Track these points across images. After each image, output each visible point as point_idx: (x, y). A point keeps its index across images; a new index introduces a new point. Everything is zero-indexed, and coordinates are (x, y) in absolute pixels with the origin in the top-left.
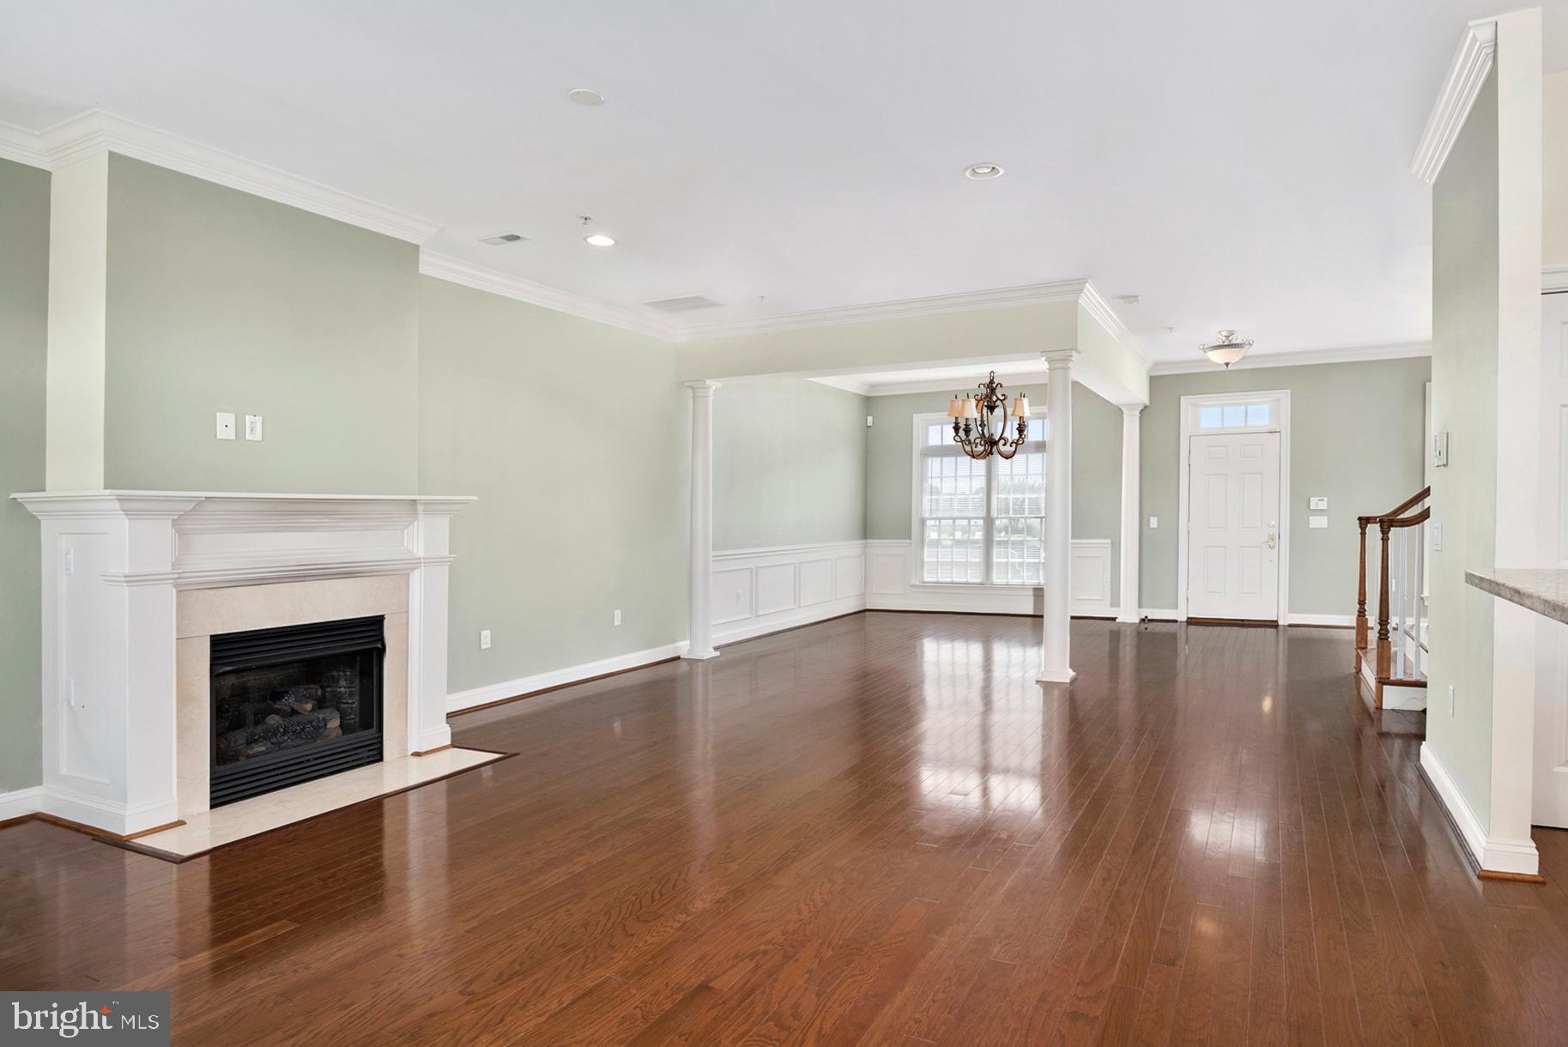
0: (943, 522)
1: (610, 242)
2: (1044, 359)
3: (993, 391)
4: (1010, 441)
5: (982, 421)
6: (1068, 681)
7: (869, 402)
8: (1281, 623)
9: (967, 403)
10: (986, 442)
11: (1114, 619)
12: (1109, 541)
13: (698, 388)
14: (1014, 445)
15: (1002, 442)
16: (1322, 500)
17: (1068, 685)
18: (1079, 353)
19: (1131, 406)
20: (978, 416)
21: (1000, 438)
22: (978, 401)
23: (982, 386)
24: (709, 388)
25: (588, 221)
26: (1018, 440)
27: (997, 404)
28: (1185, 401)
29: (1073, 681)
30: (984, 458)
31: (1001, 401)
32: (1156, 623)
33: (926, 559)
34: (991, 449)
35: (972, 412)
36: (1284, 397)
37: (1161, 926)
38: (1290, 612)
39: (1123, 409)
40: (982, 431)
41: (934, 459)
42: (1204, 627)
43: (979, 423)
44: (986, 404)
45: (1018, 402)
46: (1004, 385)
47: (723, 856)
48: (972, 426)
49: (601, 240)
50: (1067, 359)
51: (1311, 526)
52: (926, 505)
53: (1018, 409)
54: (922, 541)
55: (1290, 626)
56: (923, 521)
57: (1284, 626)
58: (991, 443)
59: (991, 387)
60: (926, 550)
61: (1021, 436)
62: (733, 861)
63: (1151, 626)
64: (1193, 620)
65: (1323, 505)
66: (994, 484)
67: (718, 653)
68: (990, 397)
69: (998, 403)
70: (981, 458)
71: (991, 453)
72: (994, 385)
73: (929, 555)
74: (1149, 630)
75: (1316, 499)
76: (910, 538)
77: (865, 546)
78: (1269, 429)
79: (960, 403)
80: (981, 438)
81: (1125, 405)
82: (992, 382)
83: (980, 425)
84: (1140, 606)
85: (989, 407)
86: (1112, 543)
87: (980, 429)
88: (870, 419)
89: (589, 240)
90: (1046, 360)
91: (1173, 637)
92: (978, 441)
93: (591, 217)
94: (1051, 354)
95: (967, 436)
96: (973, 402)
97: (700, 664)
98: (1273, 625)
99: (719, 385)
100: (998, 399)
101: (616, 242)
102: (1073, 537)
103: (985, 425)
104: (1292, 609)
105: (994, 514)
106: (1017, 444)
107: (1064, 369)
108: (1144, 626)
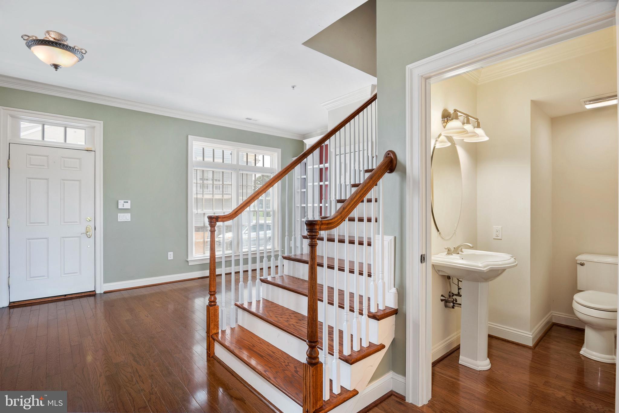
8: (98, 292)
16: (127, 202)
36: (99, 125)
38: (105, 282)
51: (119, 220)
55: (105, 293)
57: (101, 294)
64: (15, 304)
65: (128, 206)
75: (123, 201)
78: (86, 147)
98: (92, 294)
104: (106, 280)
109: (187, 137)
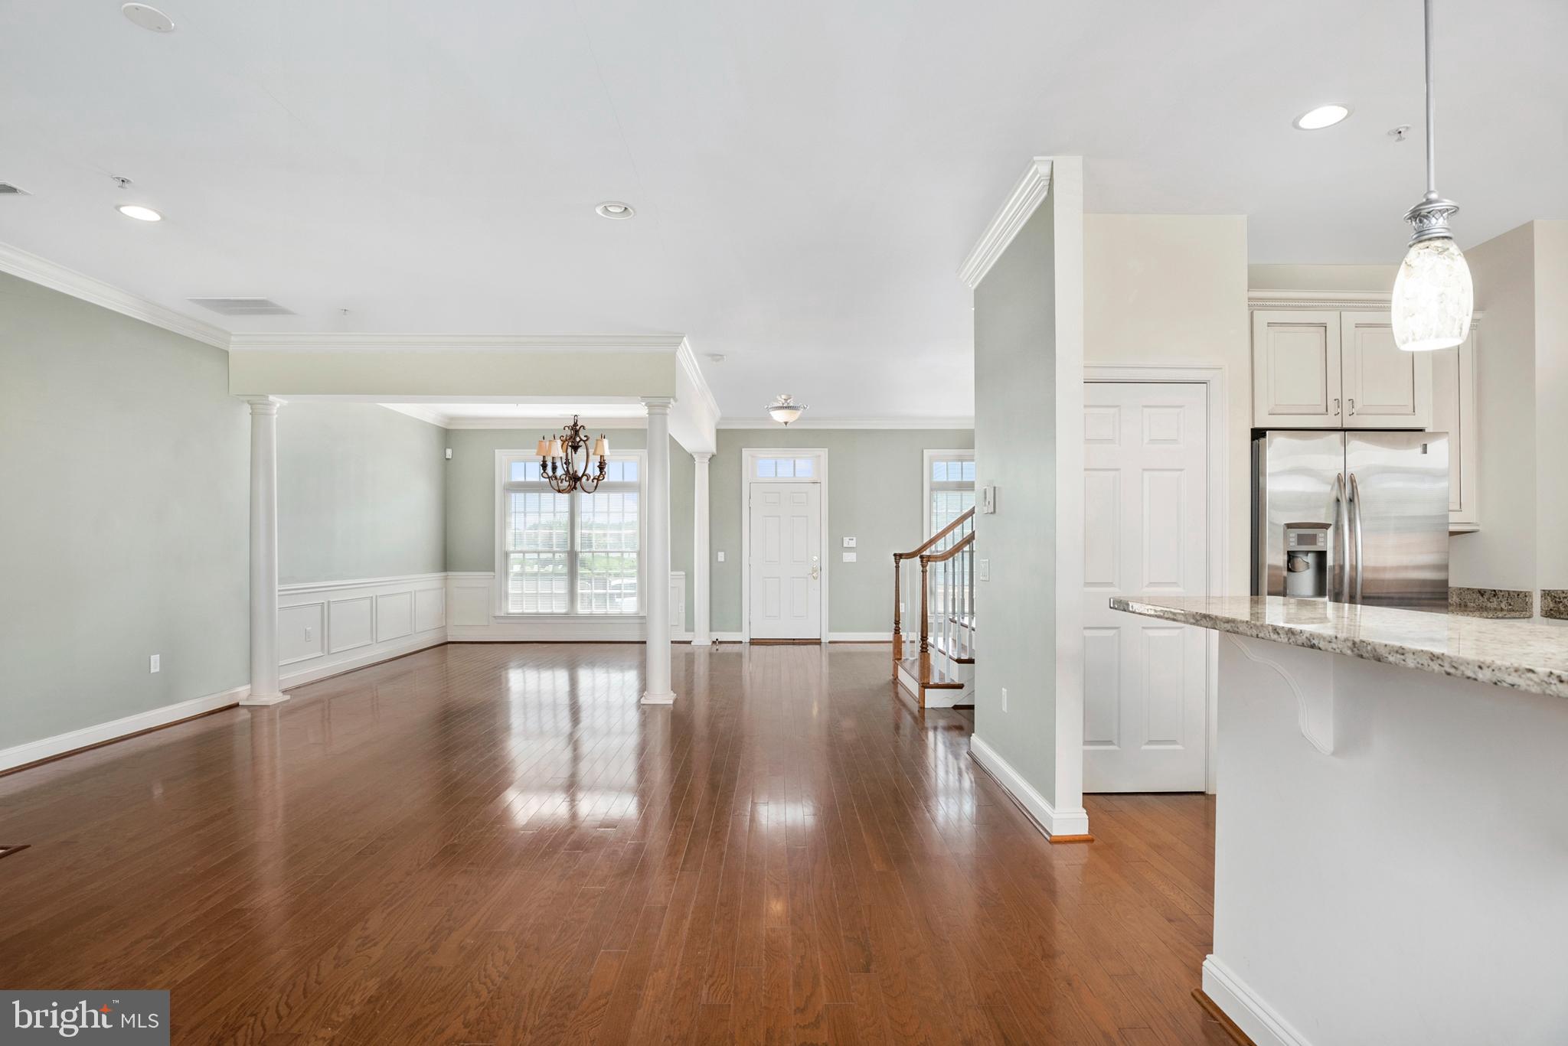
0: (527, 556)
1: (155, 217)
2: (644, 404)
3: (577, 432)
4: (592, 478)
5: (567, 459)
6: (671, 702)
7: (448, 435)
8: (823, 640)
9: (554, 444)
10: (570, 478)
11: (689, 642)
12: (684, 573)
13: (257, 404)
14: (596, 481)
15: (584, 478)
16: (852, 539)
17: (671, 706)
18: (676, 401)
19: (702, 454)
20: (563, 455)
21: (583, 475)
22: (564, 442)
23: (567, 428)
24: (270, 404)
25: (126, 185)
26: (599, 477)
27: (580, 444)
28: (746, 453)
29: (675, 702)
30: (569, 492)
31: (584, 441)
32: (725, 645)
33: (510, 591)
34: (575, 484)
35: (558, 451)
36: (823, 453)
37: (842, 934)
38: (830, 631)
39: (695, 456)
40: (567, 468)
41: (518, 494)
42: (765, 646)
43: (564, 461)
44: (570, 444)
45: (599, 442)
46: (586, 427)
47: (360, 941)
48: (558, 464)
49: (140, 213)
50: (665, 406)
51: (844, 561)
52: (510, 538)
53: (598, 449)
54: (507, 573)
55: (830, 642)
56: (507, 555)
57: (826, 643)
58: (575, 479)
59: (575, 429)
60: (510, 582)
61: (601, 472)
62: (375, 945)
63: (722, 648)
64: (755, 641)
65: (853, 544)
66: (578, 520)
67: (287, 697)
68: (574, 438)
69: (582, 443)
70: (566, 493)
71: (575, 488)
72: (578, 428)
73: (513, 587)
74: (719, 651)
75: (848, 539)
76: (493, 570)
77: (446, 578)
78: (812, 480)
79: (548, 443)
80: (566, 474)
81: (695, 453)
82: (575, 424)
83: (565, 463)
84: (711, 630)
85: (572, 447)
86: (686, 575)
87: (565, 466)
88: (449, 452)
89: (123, 209)
90: (646, 405)
91: (740, 655)
92: (563, 477)
93: (132, 181)
94: (650, 400)
95: (554, 473)
96: (559, 443)
97: (266, 710)
98: (817, 642)
99: (285, 402)
100: (581, 440)
101: (163, 218)
102: (672, 571)
103: (569, 463)
104: (831, 629)
105: (578, 548)
106: (598, 480)
107: (663, 414)
108: (715, 647)
109: (923, 451)
